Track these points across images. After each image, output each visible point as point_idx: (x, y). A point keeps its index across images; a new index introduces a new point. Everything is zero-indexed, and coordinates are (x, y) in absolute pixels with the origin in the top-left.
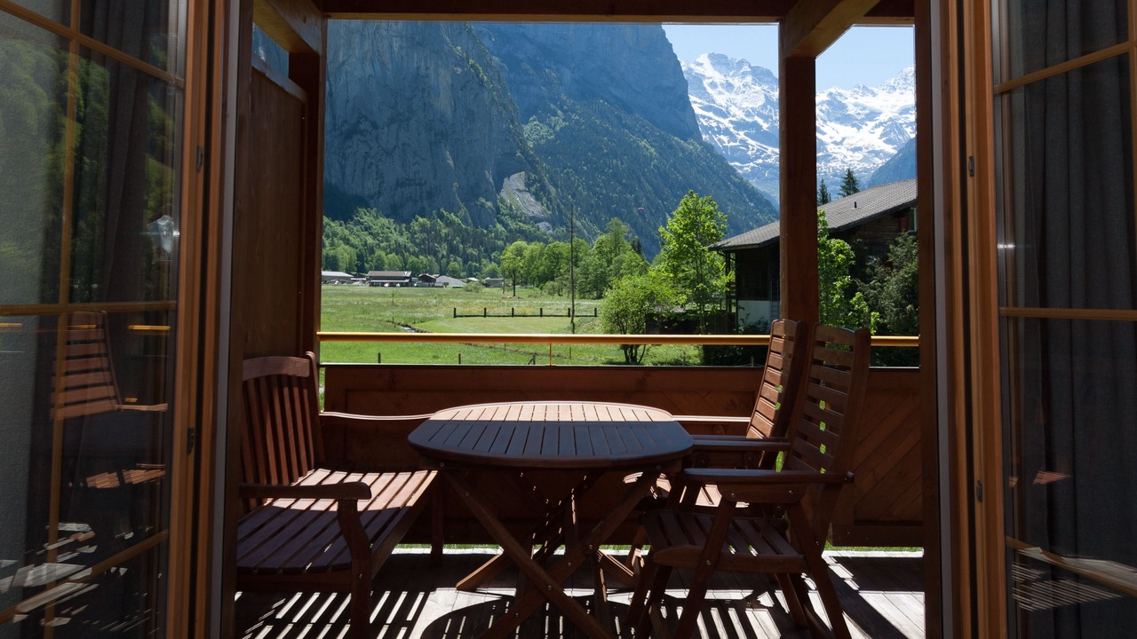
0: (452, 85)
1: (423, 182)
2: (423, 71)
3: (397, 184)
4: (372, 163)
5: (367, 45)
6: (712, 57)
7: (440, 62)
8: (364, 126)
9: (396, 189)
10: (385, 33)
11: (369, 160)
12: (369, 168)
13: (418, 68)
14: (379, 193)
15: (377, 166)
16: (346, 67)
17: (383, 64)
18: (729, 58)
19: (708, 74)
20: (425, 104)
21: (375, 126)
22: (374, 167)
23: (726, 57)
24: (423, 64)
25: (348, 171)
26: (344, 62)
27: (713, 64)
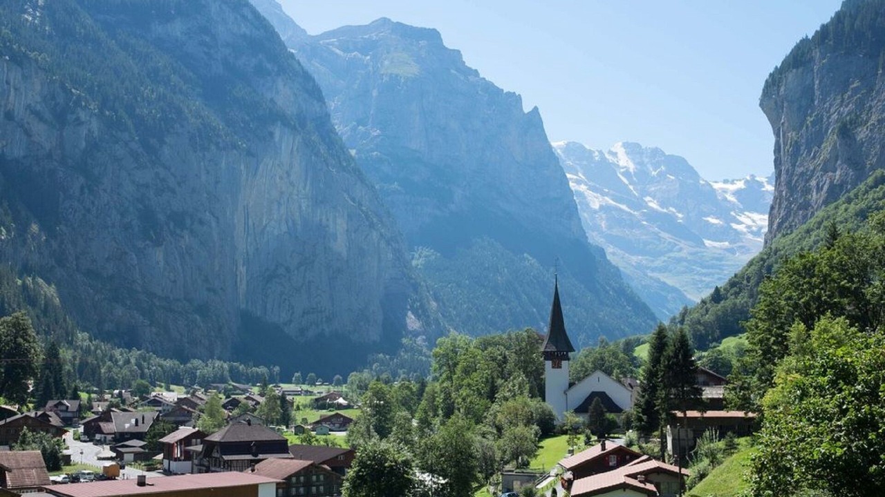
0: (347, 231)
1: (323, 309)
2: (324, 220)
3: (304, 313)
4: (285, 299)
5: (283, 209)
6: (626, 145)
7: (337, 215)
8: (281, 271)
9: (303, 316)
10: (296, 197)
11: (284, 297)
12: (284, 302)
13: (321, 220)
14: (291, 321)
15: (289, 300)
16: (268, 229)
17: (294, 223)
18: (643, 147)
19: (622, 163)
20: (325, 248)
21: (288, 270)
22: (287, 302)
23: (638, 145)
24: (324, 217)
25: (269, 306)
26: (266, 225)
27: (627, 154)
